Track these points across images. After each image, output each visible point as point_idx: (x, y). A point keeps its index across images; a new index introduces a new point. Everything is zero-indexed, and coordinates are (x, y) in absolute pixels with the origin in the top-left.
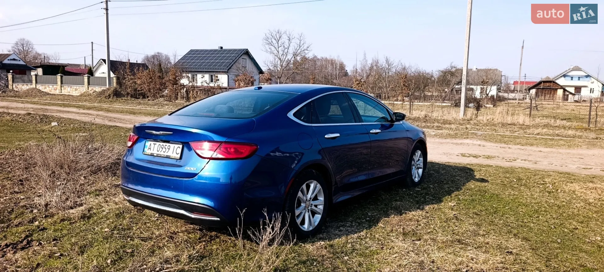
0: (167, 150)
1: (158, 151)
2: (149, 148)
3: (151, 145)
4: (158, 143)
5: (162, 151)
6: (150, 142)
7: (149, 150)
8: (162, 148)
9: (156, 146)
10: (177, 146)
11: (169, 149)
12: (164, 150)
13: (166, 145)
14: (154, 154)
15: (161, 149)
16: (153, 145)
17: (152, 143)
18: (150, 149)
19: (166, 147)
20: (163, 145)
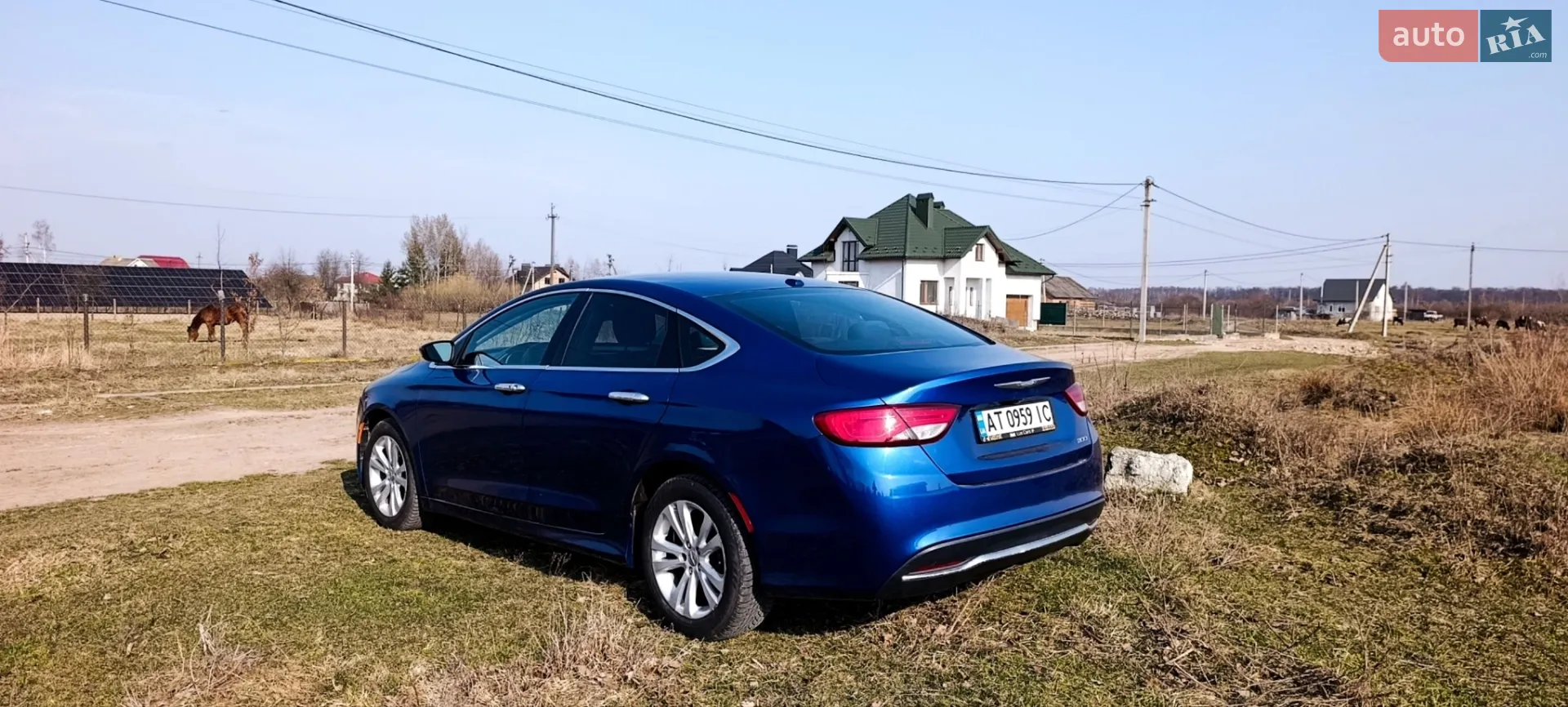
0: (1029, 418)
1: (1013, 426)
2: (990, 426)
3: (989, 417)
4: (1004, 410)
5: (1021, 424)
6: (985, 413)
7: (992, 429)
8: (1018, 417)
9: (1003, 416)
10: (1040, 405)
11: (1030, 415)
12: (1022, 419)
13: (1021, 410)
14: (1008, 434)
15: (1016, 420)
16: (995, 418)
17: (991, 412)
18: (993, 426)
19: (1024, 412)
20: (1015, 411)
